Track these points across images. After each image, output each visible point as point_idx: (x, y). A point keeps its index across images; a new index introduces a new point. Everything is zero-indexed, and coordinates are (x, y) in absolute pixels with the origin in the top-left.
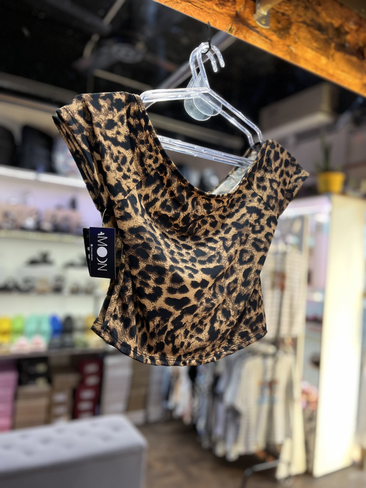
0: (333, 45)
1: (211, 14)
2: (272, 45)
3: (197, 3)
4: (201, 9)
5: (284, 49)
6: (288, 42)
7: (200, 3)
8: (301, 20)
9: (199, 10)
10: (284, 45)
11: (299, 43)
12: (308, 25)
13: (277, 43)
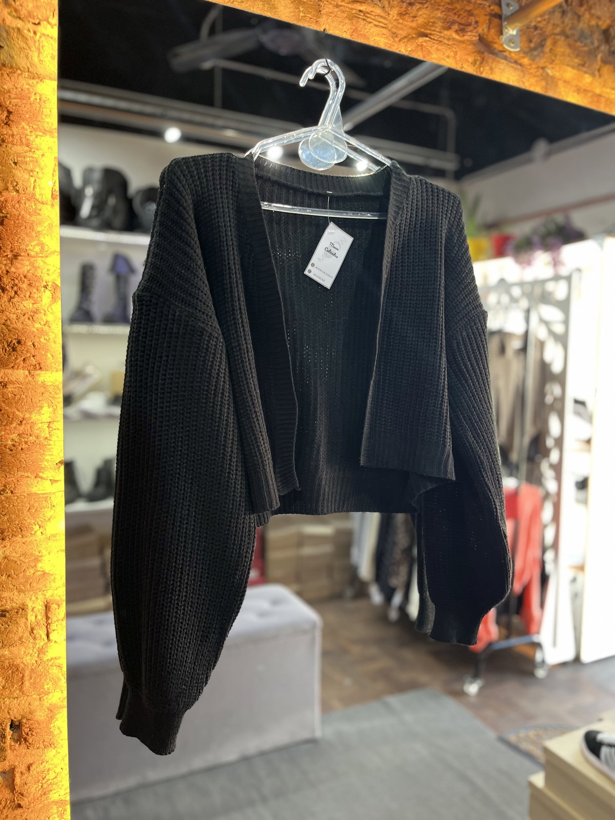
0: (599, 56)
1: (452, 44)
2: (522, 71)
3: (435, 35)
4: (441, 41)
5: (538, 74)
6: (542, 62)
7: (438, 34)
8: (558, 30)
9: (438, 43)
10: (538, 67)
11: (557, 61)
12: (567, 37)
13: (529, 67)
